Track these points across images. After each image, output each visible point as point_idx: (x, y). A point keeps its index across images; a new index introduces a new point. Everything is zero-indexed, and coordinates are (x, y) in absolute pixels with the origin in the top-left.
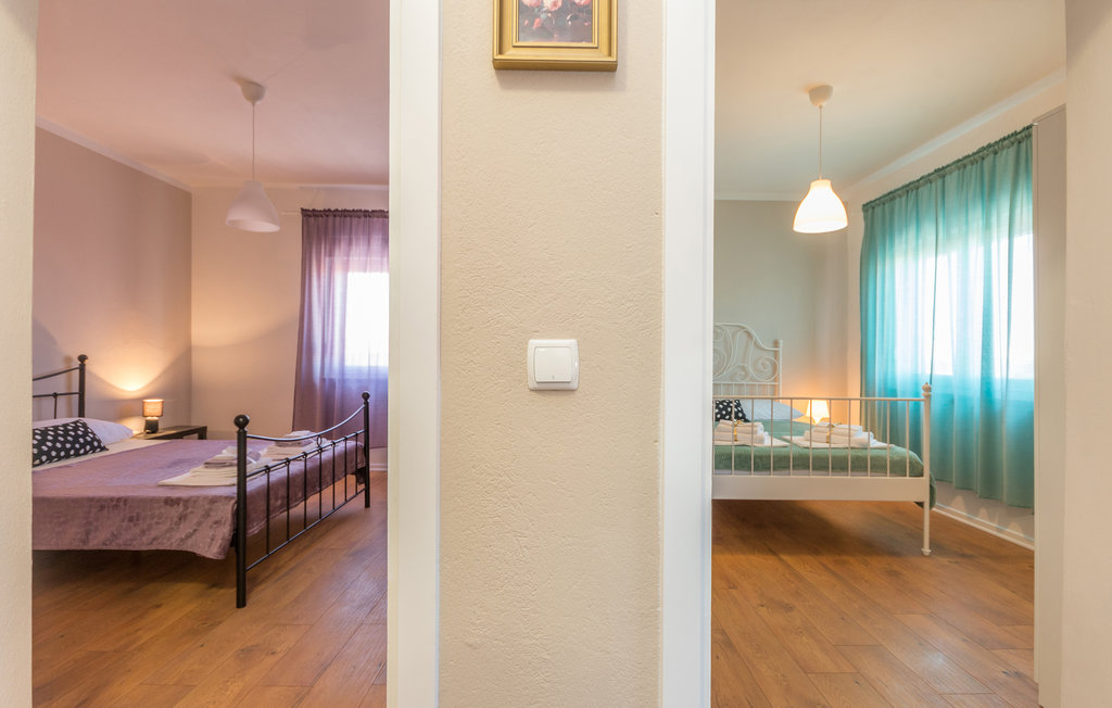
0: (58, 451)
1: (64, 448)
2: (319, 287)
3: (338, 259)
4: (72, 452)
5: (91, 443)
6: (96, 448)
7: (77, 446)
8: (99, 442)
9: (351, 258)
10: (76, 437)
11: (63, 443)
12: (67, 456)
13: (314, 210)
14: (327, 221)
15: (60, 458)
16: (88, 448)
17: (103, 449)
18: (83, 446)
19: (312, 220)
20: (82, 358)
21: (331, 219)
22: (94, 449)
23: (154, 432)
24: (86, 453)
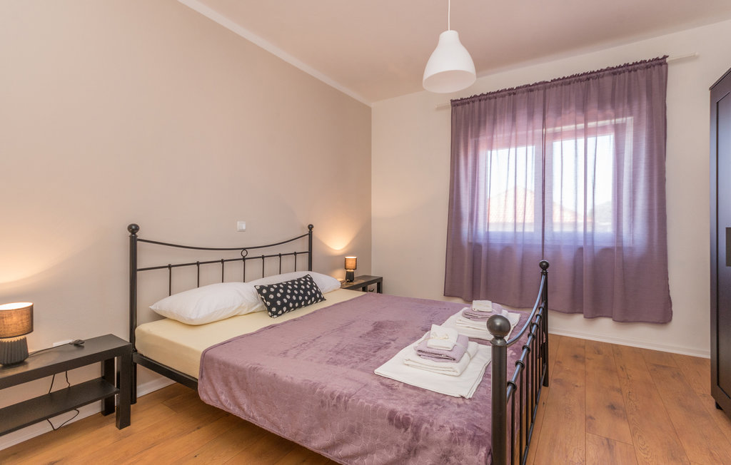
0: (294, 302)
1: (298, 300)
2: (466, 164)
3: (483, 140)
4: (303, 303)
5: (315, 295)
6: (319, 299)
7: (306, 298)
8: (320, 293)
9: (495, 136)
10: (306, 290)
11: (297, 296)
12: (300, 306)
13: (462, 99)
14: (473, 107)
15: (295, 308)
16: (313, 299)
17: (323, 299)
18: (310, 298)
19: (460, 107)
20: (311, 227)
21: (477, 104)
22: (317, 300)
23: (351, 281)
24: (312, 303)
